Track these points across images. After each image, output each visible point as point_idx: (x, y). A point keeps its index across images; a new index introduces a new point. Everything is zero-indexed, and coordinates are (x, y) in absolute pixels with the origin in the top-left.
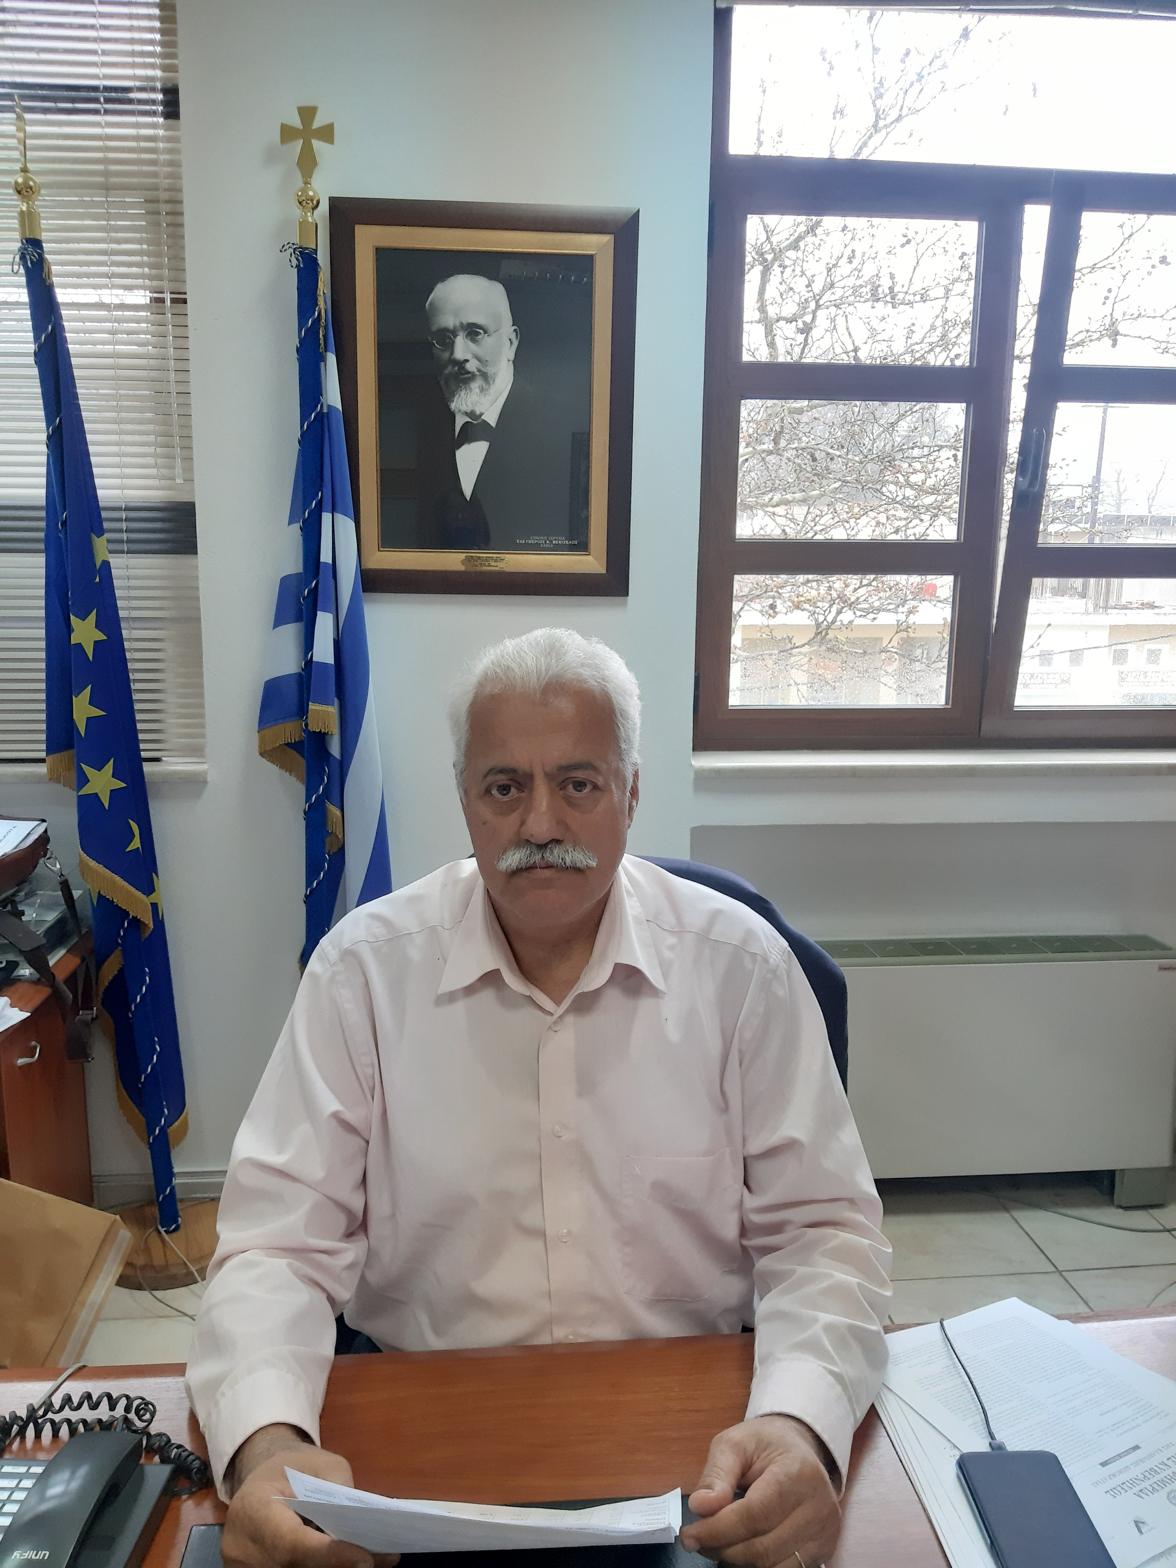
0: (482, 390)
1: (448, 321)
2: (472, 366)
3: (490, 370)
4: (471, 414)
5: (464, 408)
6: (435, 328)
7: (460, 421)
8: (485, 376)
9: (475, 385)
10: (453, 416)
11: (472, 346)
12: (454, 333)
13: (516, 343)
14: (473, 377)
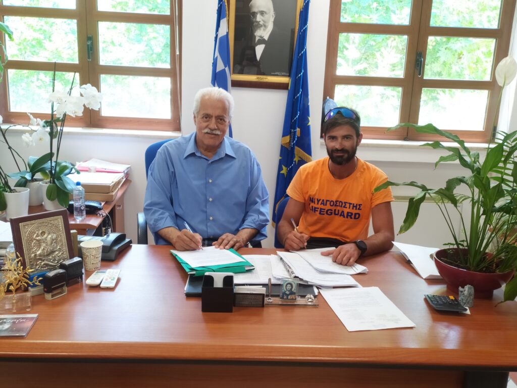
0: (264, 30)
1: (255, 10)
2: (261, 23)
3: (266, 24)
4: (261, 37)
5: (259, 35)
6: (251, 12)
7: (257, 39)
8: (265, 26)
9: (262, 28)
10: (255, 37)
11: (262, 17)
12: (257, 13)
13: (274, 17)
14: (262, 26)
